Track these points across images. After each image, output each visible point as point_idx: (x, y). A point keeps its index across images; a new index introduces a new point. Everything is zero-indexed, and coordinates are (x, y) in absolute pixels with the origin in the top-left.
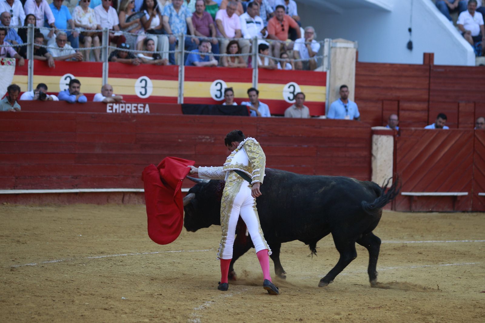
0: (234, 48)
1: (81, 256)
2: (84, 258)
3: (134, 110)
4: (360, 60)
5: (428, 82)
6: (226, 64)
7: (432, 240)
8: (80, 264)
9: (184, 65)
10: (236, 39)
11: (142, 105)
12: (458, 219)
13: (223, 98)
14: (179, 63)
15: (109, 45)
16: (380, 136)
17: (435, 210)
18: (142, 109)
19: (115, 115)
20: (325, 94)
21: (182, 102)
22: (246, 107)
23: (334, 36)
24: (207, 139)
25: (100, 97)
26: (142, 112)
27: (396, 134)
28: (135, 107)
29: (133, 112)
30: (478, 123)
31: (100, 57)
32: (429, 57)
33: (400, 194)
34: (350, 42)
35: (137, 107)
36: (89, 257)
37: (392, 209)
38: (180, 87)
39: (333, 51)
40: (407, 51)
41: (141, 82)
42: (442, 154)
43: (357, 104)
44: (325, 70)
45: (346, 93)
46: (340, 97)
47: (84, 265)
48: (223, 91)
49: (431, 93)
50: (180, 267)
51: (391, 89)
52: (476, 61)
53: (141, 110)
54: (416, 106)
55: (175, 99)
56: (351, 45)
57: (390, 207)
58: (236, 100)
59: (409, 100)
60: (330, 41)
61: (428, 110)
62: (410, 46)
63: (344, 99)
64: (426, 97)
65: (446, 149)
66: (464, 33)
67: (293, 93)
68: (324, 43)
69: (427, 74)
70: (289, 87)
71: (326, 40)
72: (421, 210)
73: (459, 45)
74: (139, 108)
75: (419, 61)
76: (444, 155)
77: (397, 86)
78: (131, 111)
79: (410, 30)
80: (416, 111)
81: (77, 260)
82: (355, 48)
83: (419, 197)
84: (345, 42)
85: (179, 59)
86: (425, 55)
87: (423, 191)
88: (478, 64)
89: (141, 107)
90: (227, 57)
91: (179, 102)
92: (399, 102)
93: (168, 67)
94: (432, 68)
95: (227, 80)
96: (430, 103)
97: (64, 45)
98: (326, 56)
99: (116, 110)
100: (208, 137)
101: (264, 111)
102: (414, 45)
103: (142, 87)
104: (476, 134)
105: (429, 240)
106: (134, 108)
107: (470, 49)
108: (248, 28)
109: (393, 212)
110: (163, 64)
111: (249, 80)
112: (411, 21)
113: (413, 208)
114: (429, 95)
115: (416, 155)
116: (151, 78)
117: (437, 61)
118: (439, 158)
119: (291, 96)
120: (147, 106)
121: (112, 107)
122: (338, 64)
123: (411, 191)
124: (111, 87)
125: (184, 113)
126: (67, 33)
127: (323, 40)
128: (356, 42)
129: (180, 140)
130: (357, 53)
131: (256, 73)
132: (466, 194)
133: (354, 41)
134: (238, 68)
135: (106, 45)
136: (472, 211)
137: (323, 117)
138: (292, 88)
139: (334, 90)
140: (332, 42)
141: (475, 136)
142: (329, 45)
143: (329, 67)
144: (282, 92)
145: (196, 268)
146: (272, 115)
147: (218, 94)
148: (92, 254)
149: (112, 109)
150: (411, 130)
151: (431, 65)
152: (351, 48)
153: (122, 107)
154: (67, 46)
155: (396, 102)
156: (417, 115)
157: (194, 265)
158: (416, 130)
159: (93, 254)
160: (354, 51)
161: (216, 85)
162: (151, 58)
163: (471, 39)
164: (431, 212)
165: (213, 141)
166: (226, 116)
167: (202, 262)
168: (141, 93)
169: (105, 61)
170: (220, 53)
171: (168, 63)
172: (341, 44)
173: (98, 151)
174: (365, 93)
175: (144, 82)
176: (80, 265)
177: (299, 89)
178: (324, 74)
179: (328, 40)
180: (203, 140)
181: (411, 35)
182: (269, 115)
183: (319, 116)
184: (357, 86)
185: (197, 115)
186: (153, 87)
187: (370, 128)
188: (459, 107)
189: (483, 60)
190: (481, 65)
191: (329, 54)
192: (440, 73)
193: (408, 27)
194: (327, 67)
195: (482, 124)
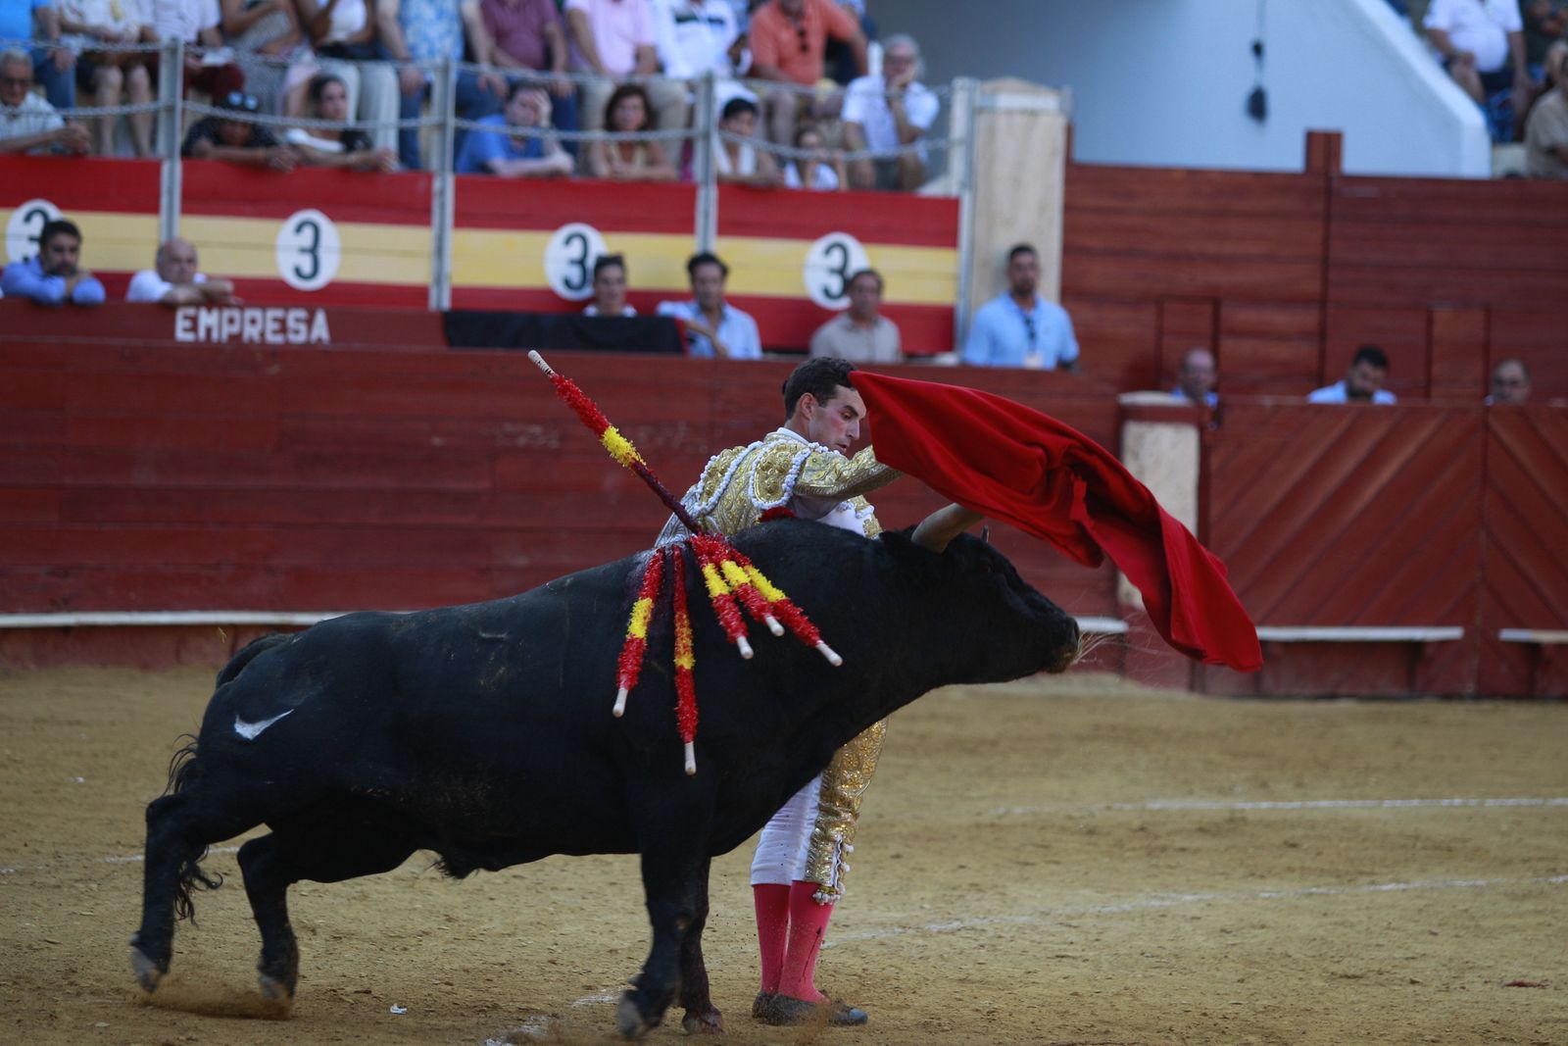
0: (632, 111)
1: (82, 854)
2: (94, 861)
3: (275, 332)
4: (1084, 154)
5: (1321, 235)
6: (603, 170)
7: (1334, 797)
8: (76, 881)
9: (455, 169)
10: (638, 80)
11: (302, 314)
12: (1427, 722)
13: (588, 292)
14: (434, 163)
15: (185, 97)
16: (1151, 427)
17: (1344, 690)
18: (303, 327)
19: (206, 351)
20: (956, 278)
21: (446, 303)
22: (673, 323)
23: (986, 70)
24: (534, 436)
25: (151, 285)
26: (299, 338)
27: (1207, 418)
28: (275, 320)
29: (274, 339)
30: (1500, 382)
31: (153, 141)
32: (1324, 146)
34: (1043, 89)
35: (283, 322)
36: (109, 859)
37: (1191, 687)
38: (439, 251)
39: (983, 122)
40: (1246, 124)
41: (299, 229)
42: (1370, 490)
43: (1072, 313)
44: (953, 191)
45: (1031, 274)
46: (1006, 285)
47: (94, 886)
48: (591, 262)
49: (1332, 276)
50: (435, 892)
51: (1188, 258)
52: (1493, 162)
53: (297, 332)
54: (1280, 319)
55: (419, 294)
56: (1047, 103)
58: (633, 297)
59: (1254, 298)
60: (973, 89)
61: (1323, 336)
62: (1257, 105)
63: (1023, 293)
64: (1313, 286)
65: (1385, 474)
66: (1451, 61)
67: (841, 271)
68: (951, 91)
69: (1319, 206)
70: (828, 251)
71: (958, 82)
72: (1295, 691)
73: (1432, 103)
74: (291, 324)
75: (1289, 157)
76: (1379, 494)
77: (1211, 248)
78: (262, 334)
79: (1258, 49)
80: (1281, 337)
81: (67, 866)
82: (1061, 110)
83: (1286, 646)
84: (1027, 92)
85: (436, 151)
86: (1311, 137)
87: (1304, 623)
88: (1501, 170)
89: (298, 320)
90: (606, 144)
91: (433, 304)
92: (1217, 304)
93: (394, 179)
94: (1335, 187)
95: (605, 225)
96: (1330, 309)
97: (23, 96)
98: (960, 141)
99: (209, 331)
100: (536, 429)
101: (740, 337)
102: (1273, 103)
103: (303, 250)
104: (1491, 420)
105: (1325, 797)
106: (271, 326)
107: (1470, 115)
108: (680, 38)
109: (1194, 699)
110: (375, 169)
111: (684, 224)
112: (1261, 17)
113: (1268, 682)
114: (1325, 281)
115: (1279, 494)
116: (335, 217)
117: (1356, 160)
118: (1360, 504)
119: (835, 284)
120: (320, 318)
121: (195, 320)
122: (1003, 169)
124: (192, 247)
125: (451, 342)
126: (35, 53)
127: (948, 81)
128: (1067, 91)
129: (437, 441)
130: (1070, 132)
131: (708, 202)
132: (1454, 633)
133: (1056, 87)
134: (645, 185)
135: (172, 95)
136: (1479, 696)
137: (948, 359)
138: (837, 255)
139: (986, 263)
140: (981, 91)
141: (1487, 428)
142: (971, 101)
143: (969, 182)
144: (801, 267)
145: (492, 895)
146: (765, 348)
147: (575, 274)
148: (120, 847)
149: (194, 328)
150: (1262, 406)
151: (1332, 172)
152: (1046, 112)
153: (231, 321)
154: (35, 101)
155: (1209, 307)
156: (1282, 352)
157: (486, 888)
158: (1277, 408)
159: (124, 846)
160: (1058, 124)
161: (568, 242)
162: (334, 146)
163: (1475, 80)
164: (1332, 697)
165: (554, 444)
166: (602, 356)
167: (515, 877)
168: (298, 272)
169: (171, 156)
170: (580, 126)
171: (394, 165)
172: (1012, 97)
173: (143, 477)
174: (1098, 274)
175: (308, 232)
176: (77, 885)
177: (860, 257)
178: (949, 208)
179: (967, 82)
180: (522, 441)
181: (1260, 66)
182: (756, 353)
183: (932, 355)
184: (1069, 250)
185: (500, 352)
186: (345, 251)
187: (1117, 399)
188: (1430, 322)
189: (1515, 157)
190: (1512, 177)
191: (971, 132)
192: (1363, 201)
193: (1253, 36)
194: (963, 181)
195: (1514, 383)
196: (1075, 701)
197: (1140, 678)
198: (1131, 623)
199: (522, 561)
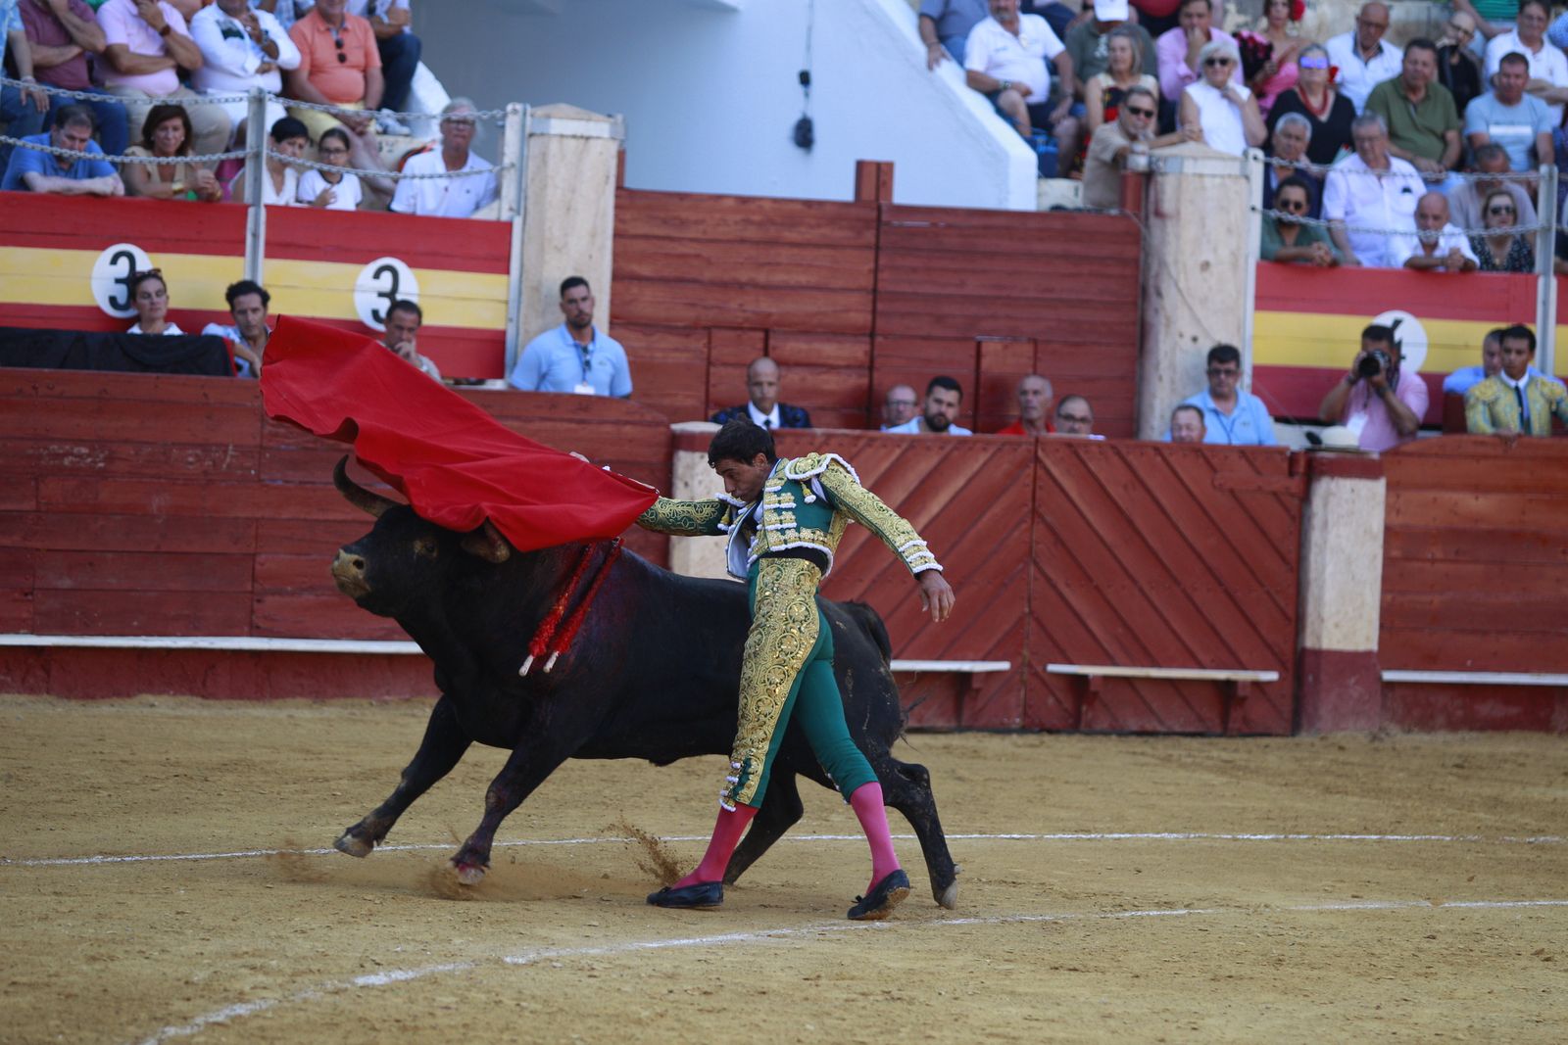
4: (630, 183)
5: (871, 265)
12: (976, 754)
20: (506, 303)
23: (540, 95)
24: (80, 456)
32: (874, 176)
34: (595, 116)
39: (534, 147)
40: (797, 153)
44: (505, 216)
45: (586, 307)
49: (880, 306)
51: (741, 286)
52: (1039, 195)
54: (830, 350)
56: (599, 128)
59: (806, 330)
60: (525, 114)
61: (871, 368)
62: (804, 136)
63: (578, 326)
64: (862, 318)
65: (935, 507)
68: (504, 117)
69: (869, 236)
70: (377, 276)
71: (510, 107)
73: (981, 136)
75: (842, 190)
77: (762, 277)
79: (805, 79)
80: (830, 368)
82: (613, 138)
84: (579, 119)
86: (861, 166)
88: (1046, 204)
90: (148, 165)
92: (767, 332)
94: (885, 217)
96: (879, 339)
98: (513, 165)
100: (84, 450)
102: (820, 133)
104: (1040, 454)
107: (1021, 152)
111: (234, 247)
112: (809, 46)
114: (874, 311)
117: (905, 192)
119: (384, 305)
122: (554, 195)
127: (503, 108)
128: (620, 117)
130: (621, 157)
131: (257, 225)
132: (1004, 666)
133: (610, 116)
136: (1024, 730)
137: (497, 385)
138: (386, 279)
139: (537, 291)
140: (532, 116)
141: (1037, 460)
142: (523, 126)
143: (520, 208)
144: (351, 289)
147: (121, 293)
151: (883, 202)
152: (598, 138)
155: (760, 335)
156: (829, 382)
158: (827, 438)
160: (613, 148)
161: (114, 261)
163: (1023, 115)
165: (101, 465)
166: (150, 378)
172: (564, 123)
174: (649, 302)
178: (501, 231)
179: (519, 107)
180: (67, 462)
181: (807, 95)
183: (481, 382)
184: (617, 277)
185: (47, 371)
187: (668, 427)
188: (979, 355)
189: (1064, 192)
190: (1057, 208)
191: (521, 156)
192: (913, 232)
193: (801, 67)
194: (514, 206)
199: (66, 583)
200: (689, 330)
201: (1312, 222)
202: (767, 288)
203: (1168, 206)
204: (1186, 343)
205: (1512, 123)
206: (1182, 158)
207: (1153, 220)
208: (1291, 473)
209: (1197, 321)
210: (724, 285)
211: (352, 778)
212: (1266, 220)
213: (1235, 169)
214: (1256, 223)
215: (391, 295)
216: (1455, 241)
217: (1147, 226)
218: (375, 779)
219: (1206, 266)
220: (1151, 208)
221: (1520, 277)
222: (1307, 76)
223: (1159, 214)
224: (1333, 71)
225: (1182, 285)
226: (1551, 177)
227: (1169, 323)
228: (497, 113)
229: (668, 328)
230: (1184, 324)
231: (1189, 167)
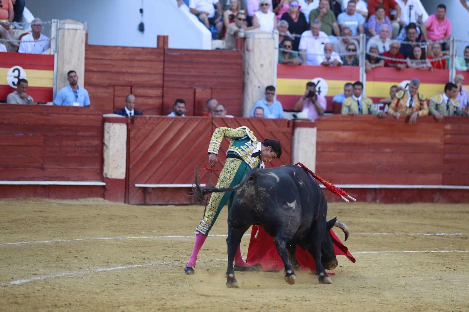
4: (90, 43)
5: (162, 66)
12: (196, 211)
16: (113, 125)
17: (170, 203)
20: (53, 79)
23: (62, 17)
27: (129, 121)
32: (163, 40)
33: (134, 186)
34: (79, 23)
37: (125, 202)
39: (61, 32)
40: (139, 33)
42: (178, 143)
44: (52, 53)
45: (75, 79)
46: (68, 83)
49: (165, 79)
51: (123, 73)
52: (212, 45)
54: (150, 92)
56: (80, 26)
57: (123, 200)
59: (143, 86)
60: (57, 23)
61: (163, 97)
62: (141, 28)
63: (73, 84)
64: (160, 82)
65: (183, 138)
68: (51, 23)
69: (162, 58)
70: (14, 71)
71: (53, 21)
72: (156, 203)
73: (194, 27)
75: (153, 44)
76: (180, 144)
77: (130, 70)
79: (141, 11)
80: (150, 97)
82: (84, 29)
83: (153, 188)
84: (74, 24)
86: (159, 37)
87: (158, 183)
88: (214, 47)
92: (131, 87)
94: (166, 52)
96: (165, 89)
98: (54, 38)
102: (146, 27)
104: (214, 122)
107: (207, 33)
109: (126, 205)
112: (143, 1)
113: (148, 200)
114: (163, 80)
115: (151, 144)
117: (172, 44)
118: (175, 147)
119: (16, 81)
122: (67, 47)
123: (145, 183)
127: (51, 21)
128: (86, 23)
130: (87, 35)
132: (204, 185)
133: (83, 23)
138: (16, 73)
139: (62, 75)
140: (60, 23)
141: (213, 124)
142: (57, 26)
143: (57, 50)
144: (6, 76)
150: (146, 118)
151: (165, 47)
152: (80, 29)
155: (129, 88)
156: (151, 101)
158: (150, 118)
160: (84, 33)
163: (207, 21)
164: (167, 205)
172: (69, 25)
174: (96, 78)
178: (51, 58)
179: (56, 20)
181: (142, 16)
183: (46, 103)
184: (86, 71)
187: (102, 116)
188: (195, 93)
189: (219, 44)
190: (217, 49)
191: (57, 35)
192: (175, 56)
193: (140, 7)
194: (55, 50)
195: (221, 111)
196: (91, 206)
197: (110, 199)
198: (106, 183)
200: (108, 86)
201: (293, 52)
202: (131, 74)
203: (250, 47)
204: (256, 88)
205: (351, 21)
206: (254, 34)
207: (246, 52)
208: (288, 126)
209: (260, 82)
210: (118, 73)
211: (9, 222)
212: (280, 51)
213: (270, 36)
214: (276, 53)
215: (18, 77)
216: (335, 57)
217: (244, 53)
218: (16, 222)
219: (262, 65)
220: (245, 48)
221: (355, 67)
222: (292, 9)
223: (248, 50)
224: (300, 7)
225: (255, 71)
226: (363, 37)
227: (251, 82)
228: (49, 22)
229: (101, 86)
230: (256, 83)
231: (257, 36)
